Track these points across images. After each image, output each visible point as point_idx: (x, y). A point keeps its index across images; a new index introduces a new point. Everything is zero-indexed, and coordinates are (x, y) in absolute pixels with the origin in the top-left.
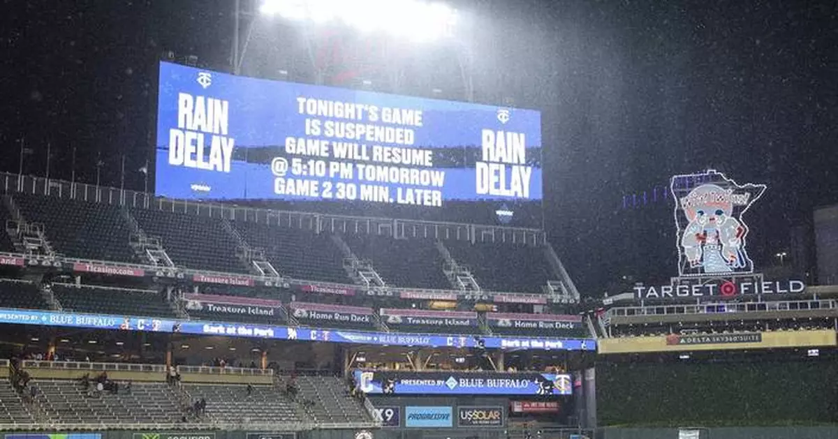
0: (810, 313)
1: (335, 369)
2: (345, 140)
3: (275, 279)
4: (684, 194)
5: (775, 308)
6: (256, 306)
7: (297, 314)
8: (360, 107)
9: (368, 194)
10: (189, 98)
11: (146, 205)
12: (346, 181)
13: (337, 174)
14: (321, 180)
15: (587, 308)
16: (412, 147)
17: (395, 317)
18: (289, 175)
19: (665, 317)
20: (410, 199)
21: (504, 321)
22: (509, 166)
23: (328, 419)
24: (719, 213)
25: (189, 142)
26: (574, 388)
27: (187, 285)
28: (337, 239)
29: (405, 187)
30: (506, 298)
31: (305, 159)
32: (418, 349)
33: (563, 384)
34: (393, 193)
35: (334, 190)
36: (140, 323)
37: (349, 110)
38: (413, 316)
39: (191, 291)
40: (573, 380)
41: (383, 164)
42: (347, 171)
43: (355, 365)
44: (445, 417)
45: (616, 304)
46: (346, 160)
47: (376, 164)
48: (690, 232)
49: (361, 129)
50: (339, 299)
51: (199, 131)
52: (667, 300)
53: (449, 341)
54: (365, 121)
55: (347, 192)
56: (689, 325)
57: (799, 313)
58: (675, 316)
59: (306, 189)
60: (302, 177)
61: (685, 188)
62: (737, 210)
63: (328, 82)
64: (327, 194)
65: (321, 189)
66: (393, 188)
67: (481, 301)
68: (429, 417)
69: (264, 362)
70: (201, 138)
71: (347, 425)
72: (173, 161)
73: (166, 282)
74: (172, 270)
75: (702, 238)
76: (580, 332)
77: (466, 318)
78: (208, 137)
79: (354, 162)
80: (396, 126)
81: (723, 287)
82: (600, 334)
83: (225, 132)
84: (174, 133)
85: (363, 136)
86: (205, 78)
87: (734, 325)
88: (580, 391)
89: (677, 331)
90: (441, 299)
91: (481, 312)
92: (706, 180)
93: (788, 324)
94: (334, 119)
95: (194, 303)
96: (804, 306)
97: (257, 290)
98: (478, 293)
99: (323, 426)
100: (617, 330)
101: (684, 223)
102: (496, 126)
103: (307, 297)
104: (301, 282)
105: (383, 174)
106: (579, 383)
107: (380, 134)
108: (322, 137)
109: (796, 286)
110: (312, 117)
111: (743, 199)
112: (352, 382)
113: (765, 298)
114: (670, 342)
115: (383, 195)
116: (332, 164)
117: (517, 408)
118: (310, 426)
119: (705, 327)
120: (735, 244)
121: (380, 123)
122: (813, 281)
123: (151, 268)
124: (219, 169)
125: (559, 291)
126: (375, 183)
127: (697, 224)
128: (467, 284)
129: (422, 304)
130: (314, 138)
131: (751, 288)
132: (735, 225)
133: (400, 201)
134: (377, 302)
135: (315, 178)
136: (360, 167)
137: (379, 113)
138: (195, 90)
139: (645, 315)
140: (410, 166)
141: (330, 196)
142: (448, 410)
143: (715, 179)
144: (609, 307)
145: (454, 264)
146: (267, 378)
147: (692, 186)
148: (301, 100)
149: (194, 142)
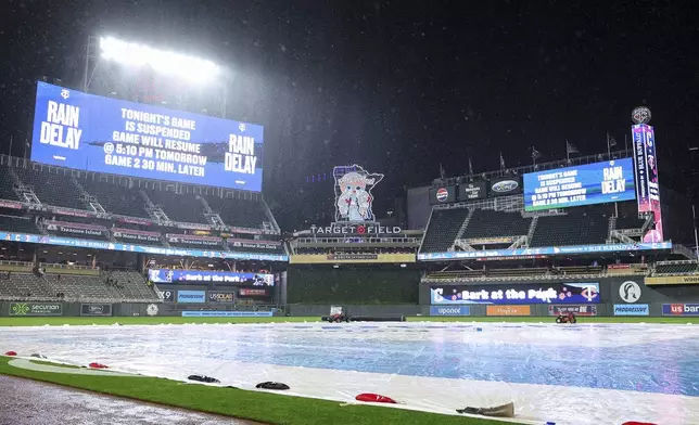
0: (402, 244)
1: (138, 268)
2: (149, 135)
3: (103, 214)
4: (341, 177)
5: (386, 241)
6: (90, 229)
7: (115, 235)
8: (159, 116)
9: (161, 167)
10: (55, 104)
11: (25, 166)
12: (148, 159)
13: (144, 155)
14: (134, 157)
15: (284, 237)
16: (189, 142)
17: (173, 239)
18: (114, 153)
19: (327, 244)
20: (186, 171)
21: (237, 243)
22: (244, 156)
23: (130, 296)
24: (358, 188)
25: (53, 130)
26: (275, 283)
27: (49, 215)
28: (143, 193)
29: (183, 164)
30: (239, 231)
31: (125, 145)
32: (186, 257)
33: (269, 279)
34: (176, 168)
35: (141, 164)
36: (18, 237)
37: (152, 118)
38: (184, 238)
39: (51, 219)
40: (275, 277)
41: (171, 150)
42: (149, 153)
43: (149, 266)
44: (201, 297)
45: (300, 236)
46: (149, 147)
47: (167, 150)
48: (342, 198)
49: (159, 129)
50: (142, 228)
51: (60, 124)
52: (328, 235)
53: (205, 254)
54: (162, 125)
55: (148, 165)
56: (339, 249)
57: (398, 244)
58: (332, 244)
59: (124, 162)
60: (123, 155)
61: (341, 173)
62: (368, 187)
63: (140, 101)
64: (137, 166)
65: (133, 162)
66: (176, 164)
67: (225, 232)
68: (192, 297)
69: (94, 262)
70: (61, 128)
71: (142, 301)
72: (42, 140)
73: (35, 213)
74: (39, 206)
75: (349, 201)
76: (279, 251)
77: (216, 241)
78: (66, 128)
79: (154, 148)
80: (179, 129)
81: (359, 230)
82: (290, 252)
83: (76, 125)
84: (44, 124)
85: (160, 134)
86: (65, 93)
87: (363, 250)
88: (278, 284)
89: (333, 252)
90: (201, 229)
91: (224, 238)
92: (352, 170)
93: (391, 250)
94: (143, 122)
95: (52, 226)
96: (400, 240)
97: (91, 220)
98: (223, 227)
99: (128, 301)
100: (301, 251)
101: (340, 192)
102: (238, 133)
103: (121, 225)
104: (118, 216)
105: (171, 156)
106: (278, 279)
107: (170, 133)
108: (135, 132)
109: (397, 230)
110: (130, 121)
111: (371, 182)
112: (147, 276)
113: (381, 235)
114: (328, 258)
115: (170, 168)
116: (141, 148)
117: (242, 293)
118: (121, 300)
119: (348, 250)
120: (366, 206)
121: (170, 127)
122: (406, 227)
123: (27, 204)
124: (72, 147)
125: (269, 228)
126: (165, 161)
127: (346, 194)
128: (217, 221)
129: (190, 232)
130: (130, 133)
131: (374, 230)
132: (366, 195)
133: (180, 172)
134: (165, 230)
135: (130, 156)
136: (157, 151)
137: (170, 121)
138: (59, 100)
139: (316, 242)
140: (188, 152)
141: (138, 167)
142: (203, 293)
143: (358, 169)
144: (296, 238)
145: (210, 210)
146: (95, 271)
147: (345, 173)
148: (124, 110)
149: (57, 131)
